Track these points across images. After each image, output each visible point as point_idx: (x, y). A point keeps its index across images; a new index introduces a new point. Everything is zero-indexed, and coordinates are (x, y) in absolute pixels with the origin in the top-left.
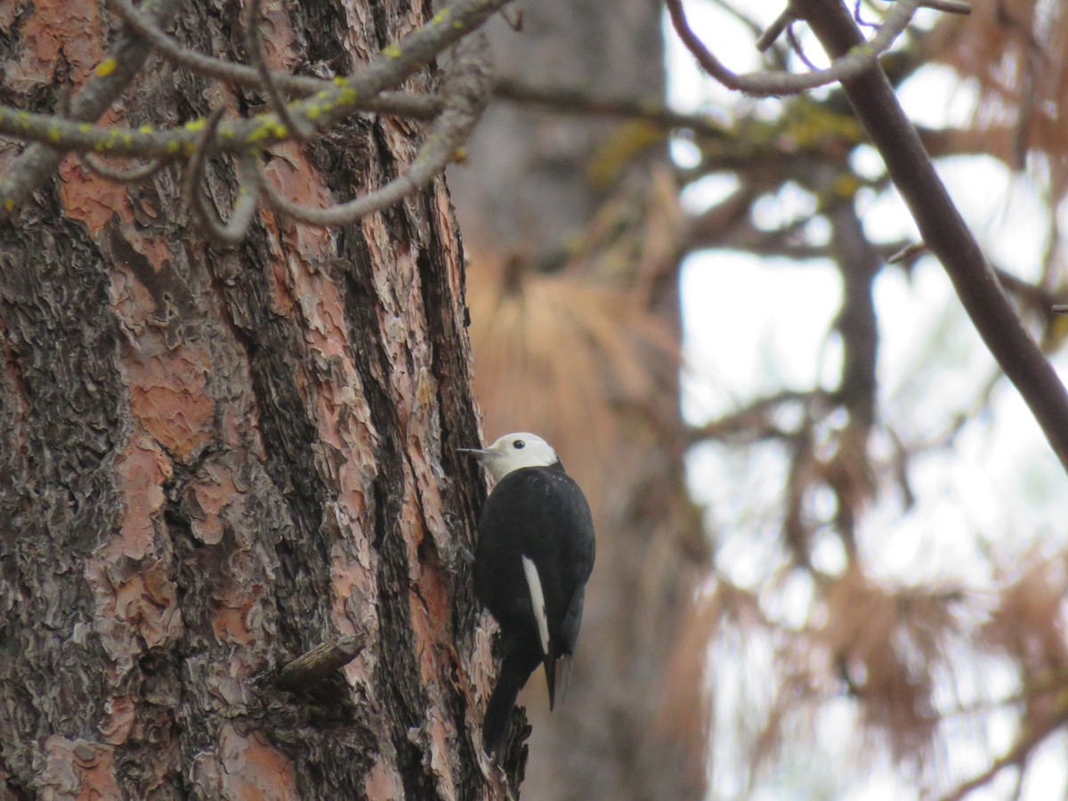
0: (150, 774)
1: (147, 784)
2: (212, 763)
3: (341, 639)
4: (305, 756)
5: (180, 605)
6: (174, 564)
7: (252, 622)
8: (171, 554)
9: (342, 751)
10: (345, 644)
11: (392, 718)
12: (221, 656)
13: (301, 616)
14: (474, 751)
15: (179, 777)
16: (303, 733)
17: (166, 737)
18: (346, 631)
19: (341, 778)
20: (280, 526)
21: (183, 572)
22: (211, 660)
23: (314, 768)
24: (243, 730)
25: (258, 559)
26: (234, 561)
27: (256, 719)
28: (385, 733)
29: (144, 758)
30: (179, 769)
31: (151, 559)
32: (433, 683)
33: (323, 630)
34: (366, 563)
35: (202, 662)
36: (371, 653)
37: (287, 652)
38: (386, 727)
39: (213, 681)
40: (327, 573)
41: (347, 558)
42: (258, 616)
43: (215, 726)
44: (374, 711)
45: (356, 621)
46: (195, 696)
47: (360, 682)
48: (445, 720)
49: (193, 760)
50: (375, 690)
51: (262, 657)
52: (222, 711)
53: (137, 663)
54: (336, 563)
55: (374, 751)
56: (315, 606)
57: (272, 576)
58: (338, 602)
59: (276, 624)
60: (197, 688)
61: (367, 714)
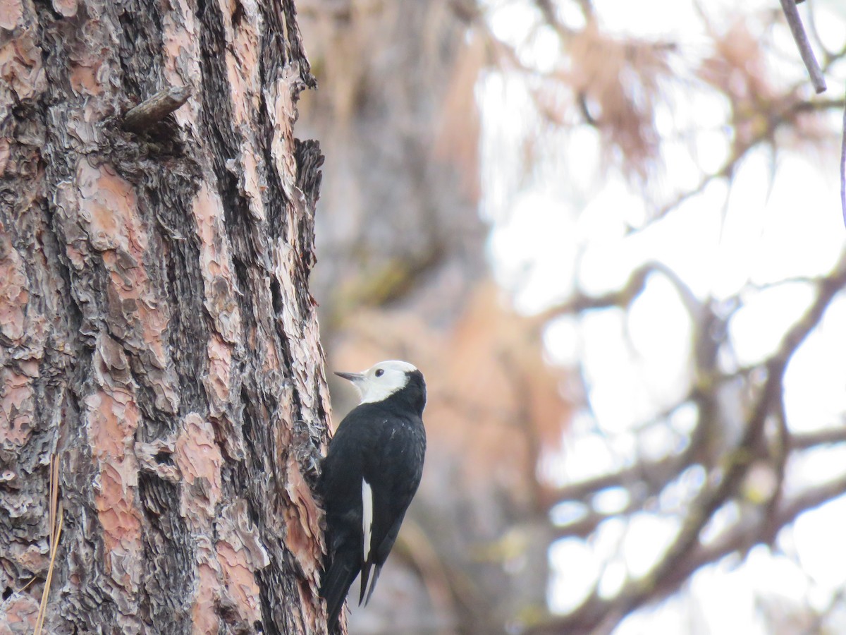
0: (22, 199)
1: (20, 207)
2: (71, 190)
3: (172, 90)
4: (144, 183)
5: (44, 65)
6: (39, 33)
7: (101, 78)
8: (36, 24)
9: (174, 178)
10: (174, 93)
11: (213, 152)
12: (77, 104)
13: (140, 72)
14: (279, 177)
15: (45, 201)
16: (143, 165)
17: (35, 169)
18: (176, 83)
19: (173, 200)
20: (122, 1)
21: (46, 39)
22: (69, 108)
23: (152, 193)
24: (95, 163)
25: (106, 27)
26: (86, 29)
27: (106, 155)
28: (207, 164)
29: (17, 187)
30: (45, 195)
31: (21, 30)
32: (245, 123)
33: (158, 83)
34: (191, 30)
35: (63, 110)
36: (196, 100)
37: (129, 101)
38: (209, 159)
39: (71, 125)
40: (160, 38)
41: (176, 26)
42: (107, 74)
43: (73, 161)
44: (199, 146)
45: (184, 75)
46: (57, 137)
47: (188, 124)
48: (256, 153)
49: (56, 187)
50: (199, 129)
51: (110, 106)
52: (79, 148)
53: (11, 111)
54: (167, 29)
55: (199, 178)
56: (151, 64)
57: (117, 41)
58: (169, 60)
59: (121, 79)
60: (58, 130)
61: (193, 149)
